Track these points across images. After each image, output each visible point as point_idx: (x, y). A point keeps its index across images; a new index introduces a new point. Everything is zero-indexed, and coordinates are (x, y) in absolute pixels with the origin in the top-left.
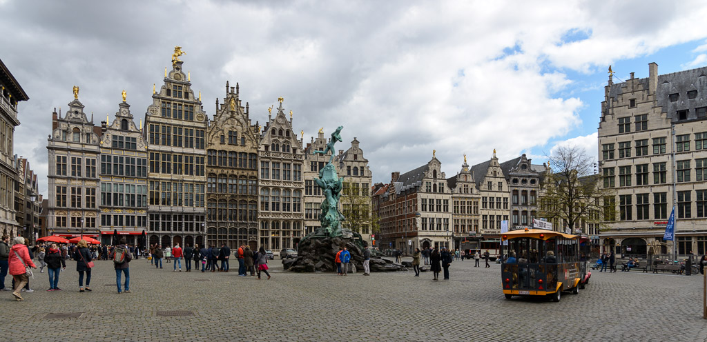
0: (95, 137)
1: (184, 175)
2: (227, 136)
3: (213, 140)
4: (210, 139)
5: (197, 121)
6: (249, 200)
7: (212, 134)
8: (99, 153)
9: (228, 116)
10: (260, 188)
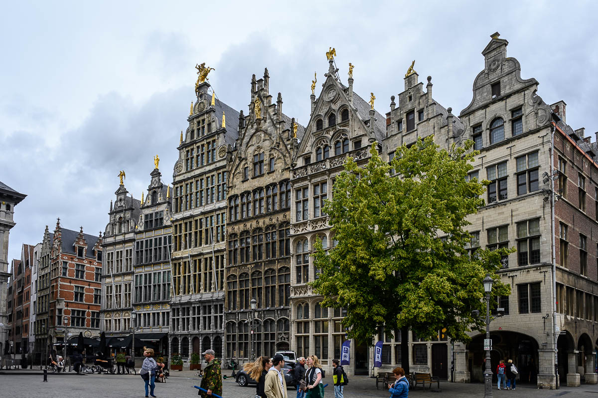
0: (132, 223)
1: (203, 245)
2: (251, 166)
3: (235, 179)
4: (231, 180)
5: (219, 159)
6: (277, 266)
7: (233, 172)
8: (134, 240)
9: (253, 131)
10: (291, 240)
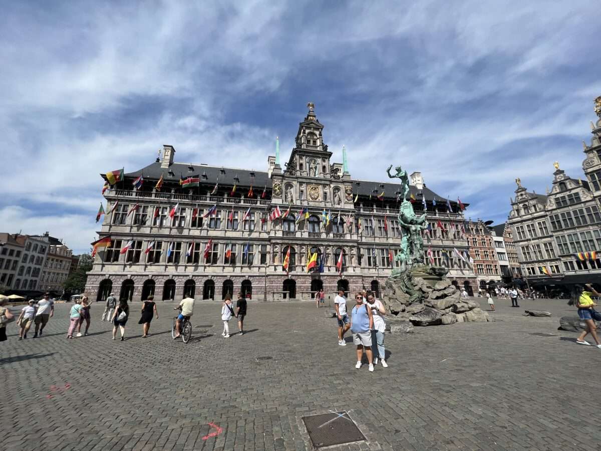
0: (540, 206)
8: (547, 215)
